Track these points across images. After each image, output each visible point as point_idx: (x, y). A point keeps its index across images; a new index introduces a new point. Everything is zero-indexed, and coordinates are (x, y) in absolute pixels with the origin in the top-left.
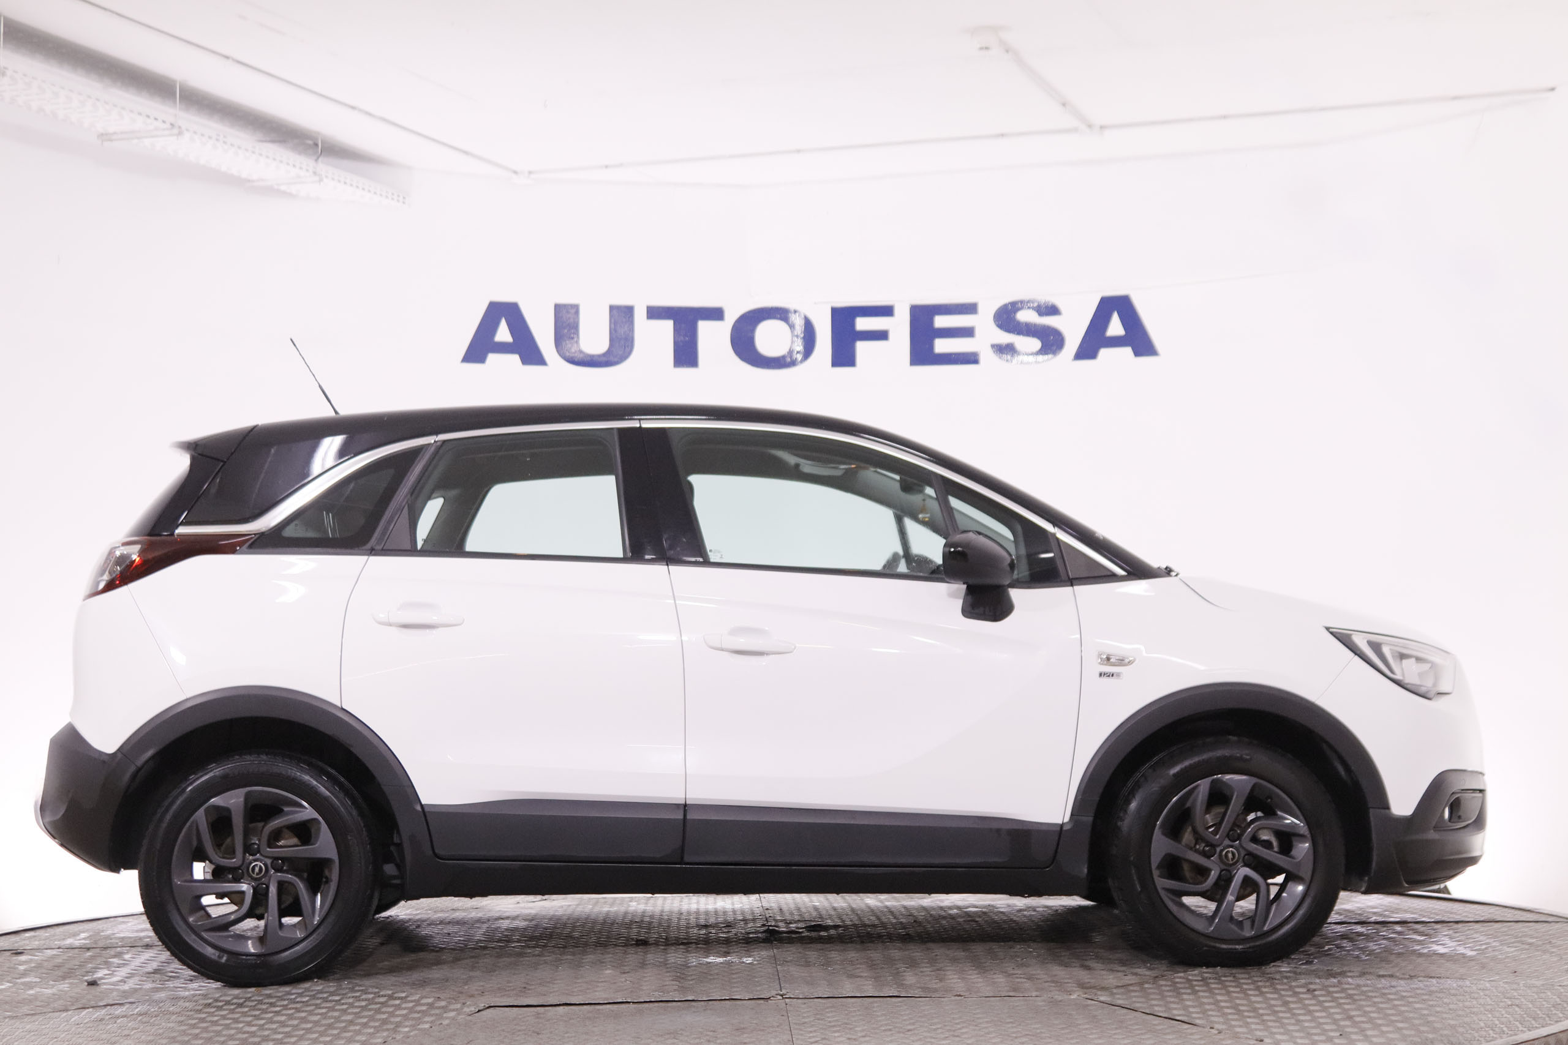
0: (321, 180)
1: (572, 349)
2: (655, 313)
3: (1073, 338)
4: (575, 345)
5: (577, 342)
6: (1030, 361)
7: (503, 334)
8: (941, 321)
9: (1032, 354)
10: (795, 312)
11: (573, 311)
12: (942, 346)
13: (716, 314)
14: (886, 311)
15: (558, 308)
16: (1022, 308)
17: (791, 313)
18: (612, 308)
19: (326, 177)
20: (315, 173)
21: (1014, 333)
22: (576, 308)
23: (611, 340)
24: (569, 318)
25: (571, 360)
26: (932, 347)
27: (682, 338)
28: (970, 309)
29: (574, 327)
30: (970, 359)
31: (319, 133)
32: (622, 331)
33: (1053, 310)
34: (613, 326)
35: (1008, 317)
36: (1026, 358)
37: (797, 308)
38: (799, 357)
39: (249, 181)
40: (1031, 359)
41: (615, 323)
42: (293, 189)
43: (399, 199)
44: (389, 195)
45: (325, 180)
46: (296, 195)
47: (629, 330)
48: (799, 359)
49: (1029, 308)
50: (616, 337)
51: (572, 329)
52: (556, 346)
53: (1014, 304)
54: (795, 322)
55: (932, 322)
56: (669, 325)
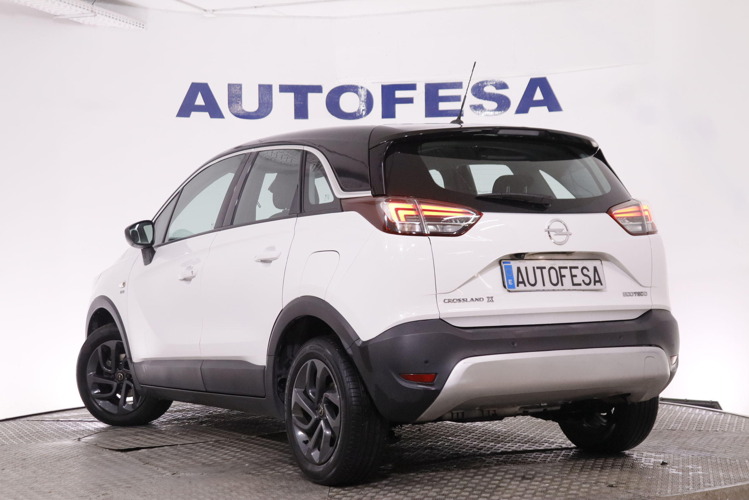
0: (95, 15)
1: (237, 109)
2: (284, 89)
4: (240, 107)
5: (241, 105)
7: (200, 101)
8: (442, 93)
9: (492, 111)
10: (362, 88)
11: (238, 88)
12: (443, 106)
13: (318, 89)
14: (412, 87)
15: (230, 86)
16: (485, 86)
17: (359, 89)
18: (260, 86)
19: (99, 13)
20: (92, 11)
21: (482, 99)
22: (240, 86)
23: (260, 104)
24: (237, 92)
25: (237, 115)
26: (437, 107)
27: (299, 103)
28: (458, 85)
29: (240, 96)
30: (458, 113)
32: (265, 99)
33: (503, 86)
34: (260, 96)
35: (479, 90)
37: (363, 86)
38: (364, 113)
39: (55, 15)
40: (492, 113)
41: (262, 95)
42: (81, 20)
43: (140, 25)
44: (135, 24)
45: (98, 15)
46: (83, 24)
47: (270, 98)
48: (364, 114)
49: (491, 85)
50: (262, 102)
51: (238, 98)
52: (229, 107)
53: (482, 83)
54: (361, 93)
55: (437, 93)
56: (291, 95)
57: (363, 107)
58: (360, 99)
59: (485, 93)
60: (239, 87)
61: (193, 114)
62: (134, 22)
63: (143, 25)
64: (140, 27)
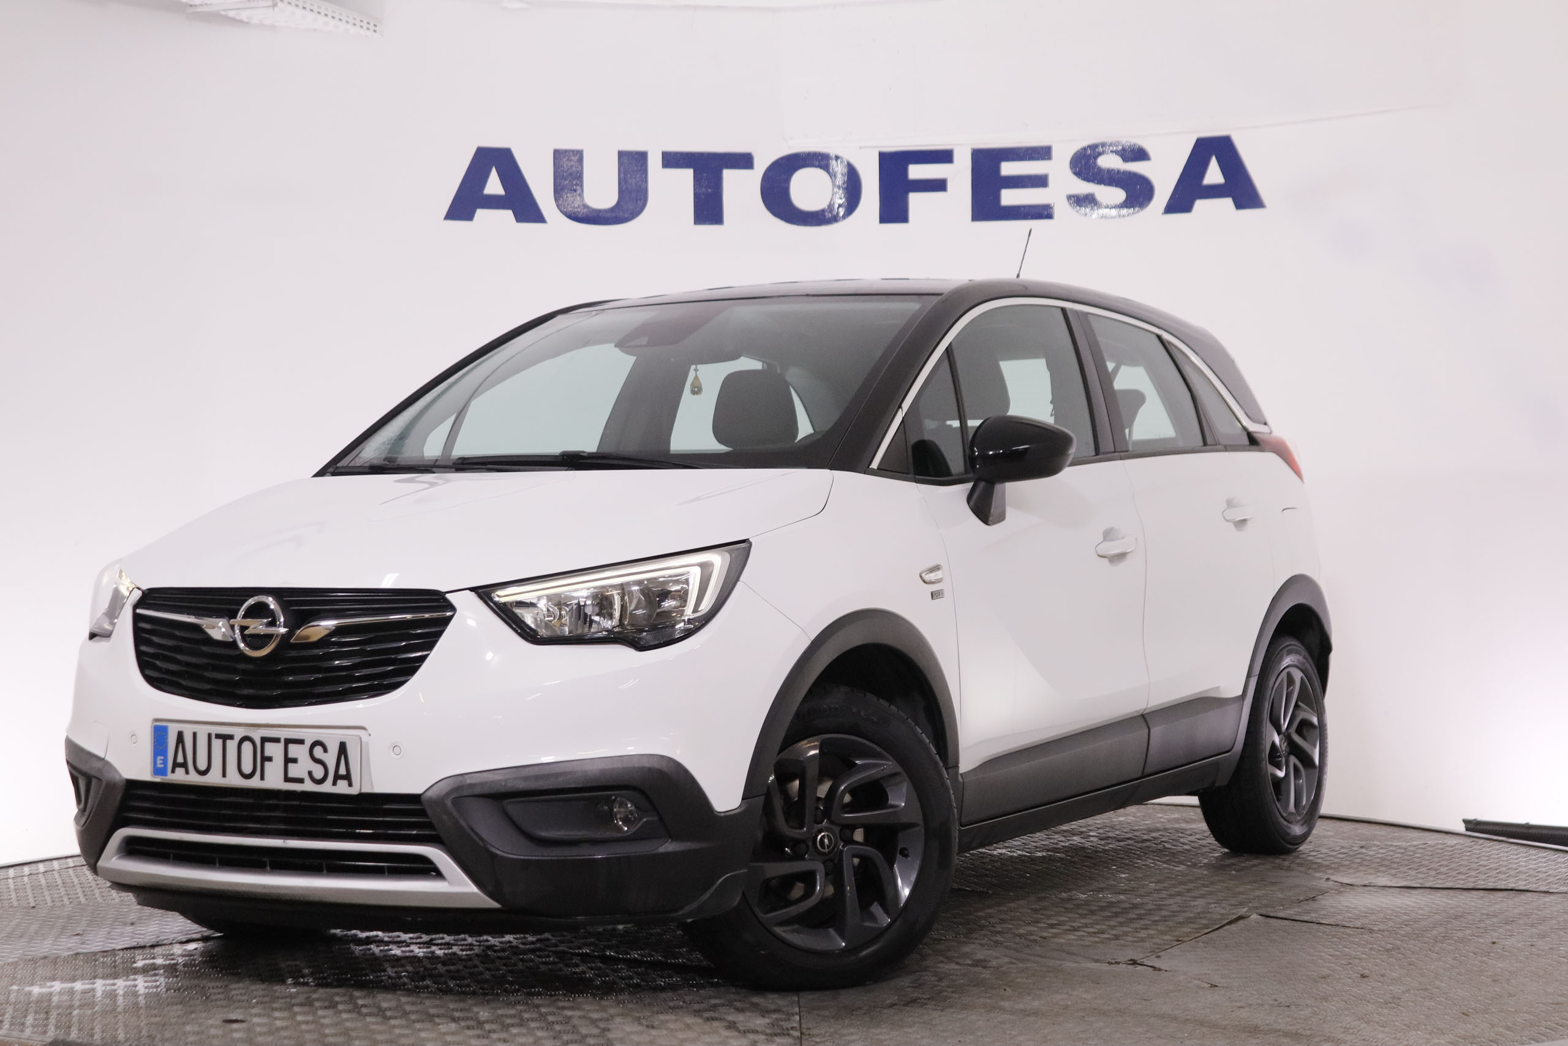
1: (573, 202)
2: (672, 160)
4: (578, 198)
5: (581, 195)
6: (1114, 214)
7: (494, 186)
8: (1008, 169)
9: (1115, 207)
10: (837, 158)
11: (575, 158)
12: (1009, 197)
13: (744, 161)
14: (944, 156)
15: (558, 154)
16: (1100, 154)
17: (832, 160)
18: (622, 155)
19: (282, 1)
21: (1094, 183)
22: (579, 154)
23: (621, 191)
24: (572, 166)
25: (573, 215)
26: (998, 198)
27: (704, 190)
28: (1043, 153)
29: (578, 177)
30: (1043, 212)
32: (633, 180)
33: (1139, 154)
34: (622, 175)
35: (1086, 164)
36: (1108, 212)
37: (839, 154)
38: (842, 212)
40: (1114, 212)
41: (626, 174)
42: (244, 15)
43: (369, 26)
44: (358, 23)
46: (248, 23)
47: (642, 181)
48: (841, 214)
49: (1112, 152)
50: (627, 188)
51: (575, 179)
52: (556, 200)
53: (1094, 147)
54: (836, 169)
55: (998, 169)
56: (689, 172)
57: (840, 200)
58: (833, 182)
59: (1100, 169)
60: (577, 157)
61: (480, 213)
62: (355, 19)
63: (375, 25)
64: (368, 29)
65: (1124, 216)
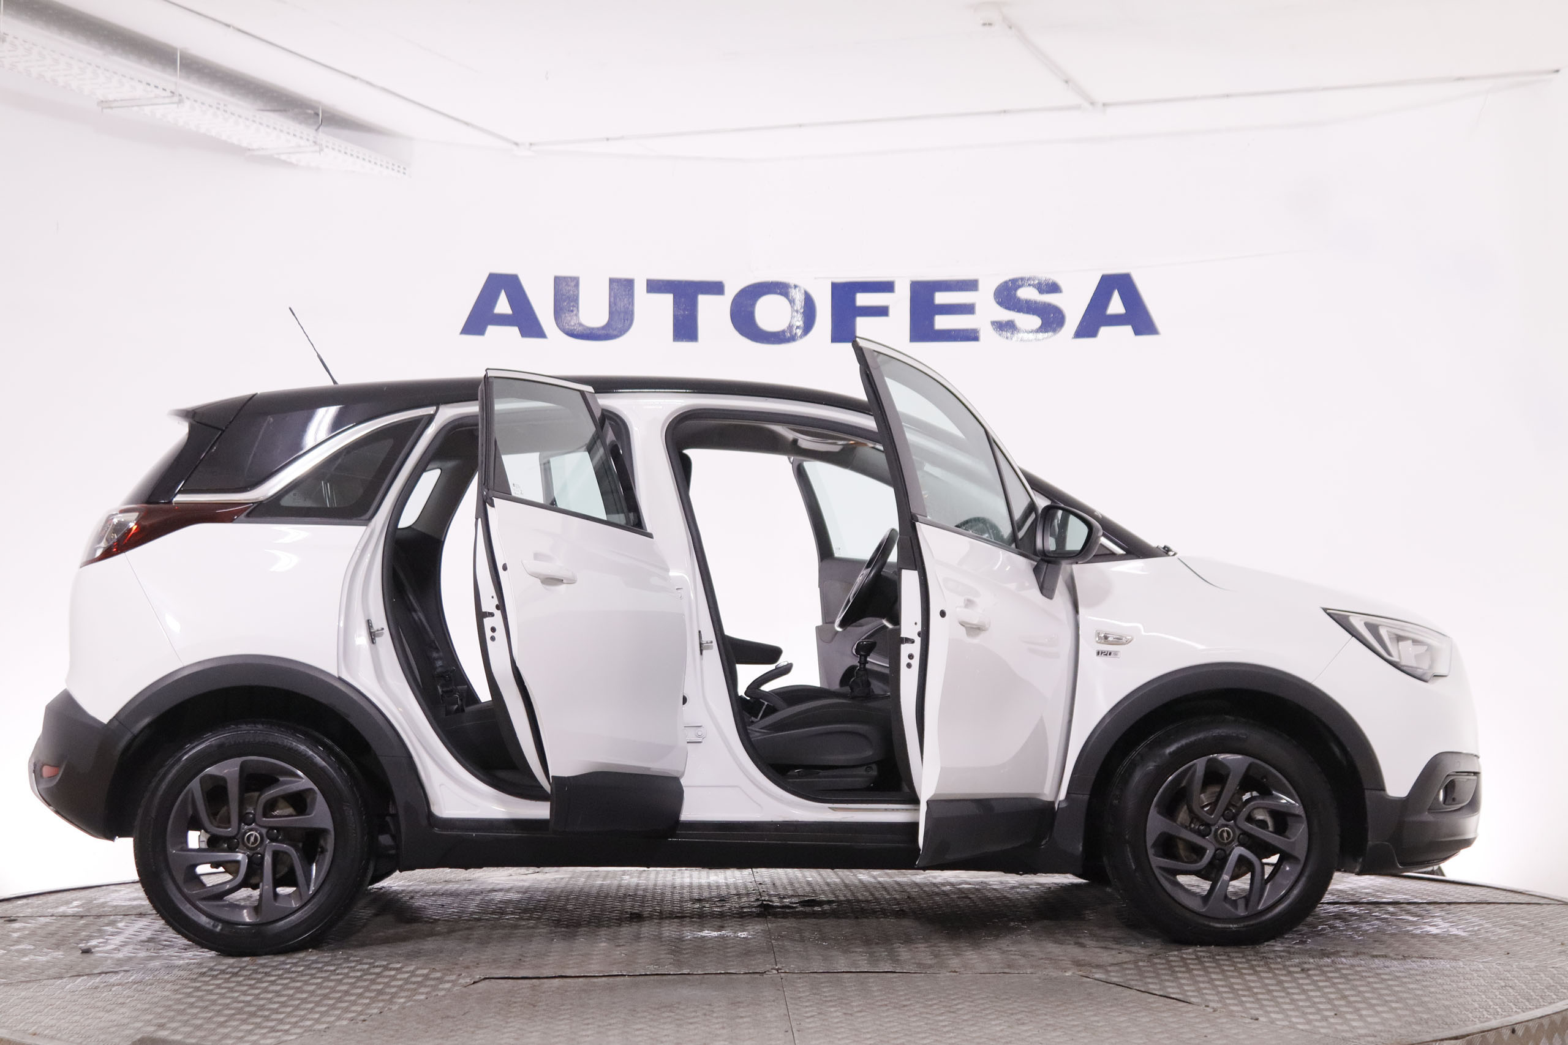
0: (321, 150)
1: (572, 322)
2: (655, 286)
3: (1074, 316)
4: (575, 318)
5: (577, 315)
6: (1030, 338)
7: (503, 306)
8: (941, 298)
9: (1032, 332)
10: (796, 287)
11: (573, 284)
12: (942, 322)
13: (716, 288)
14: (887, 287)
15: (558, 280)
16: (1020, 287)
17: (791, 288)
18: (612, 281)
19: (327, 147)
20: (315, 143)
21: (1014, 311)
22: (576, 281)
23: (611, 313)
24: (569, 291)
25: (570, 332)
26: (932, 323)
27: (682, 312)
28: (970, 285)
29: (574, 300)
30: (970, 336)
31: (319, 103)
32: (621, 305)
33: (1053, 288)
34: (612, 299)
35: (1008, 295)
36: (1026, 336)
37: (797, 283)
38: (799, 332)
39: (249, 150)
40: (1031, 336)
41: (615, 298)
42: (293, 159)
43: (399, 169)
44: (390, 166)
45: (326, 150)
46: (297, 165)
47: (629, 304)
48: (799, 334)
49: (1030, 285)
50: (616, 309)
51: (572, 301)
52: (556, 319)
53: (1014, 281)
54: (795, 296)
55: (932, 298)
56: (669, 298)
57: (799, 321)
58: (792, 307)
59: (1019, 300)
61: (491, 329)
62: (387, 163)
63: (404, 169)
64: (398, 171)
65: (1039, 340)
